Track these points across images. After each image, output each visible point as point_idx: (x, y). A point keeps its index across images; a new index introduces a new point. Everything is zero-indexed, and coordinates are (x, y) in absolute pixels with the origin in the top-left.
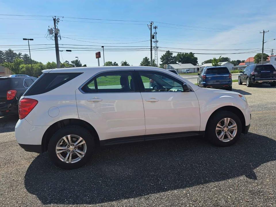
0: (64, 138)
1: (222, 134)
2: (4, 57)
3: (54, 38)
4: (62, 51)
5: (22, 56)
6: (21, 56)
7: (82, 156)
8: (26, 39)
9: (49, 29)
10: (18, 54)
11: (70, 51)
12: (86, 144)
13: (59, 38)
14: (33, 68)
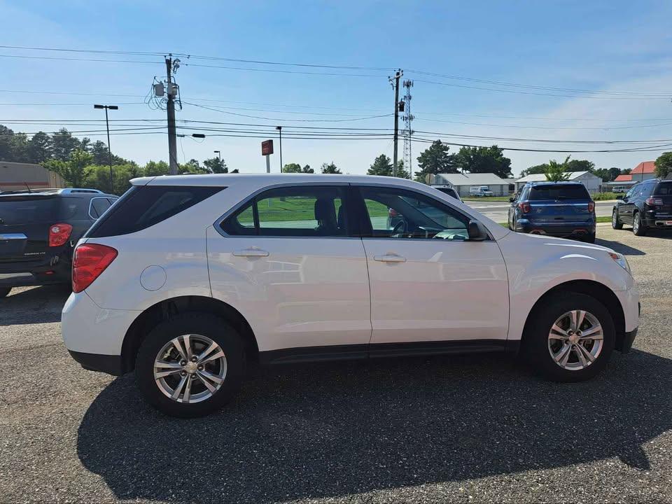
0: (176, 341)
1: (564, 350)
2: (51, 148)
4: (183, 136)
5: (90, 145)
6: (89, 147)
7: (215, 387)
8: (101, 107)
9: (156, 83)
10: (81, 140)
11: (203, 136)
12: (225, 360)
13: (177, 106)
14: (115, 176)
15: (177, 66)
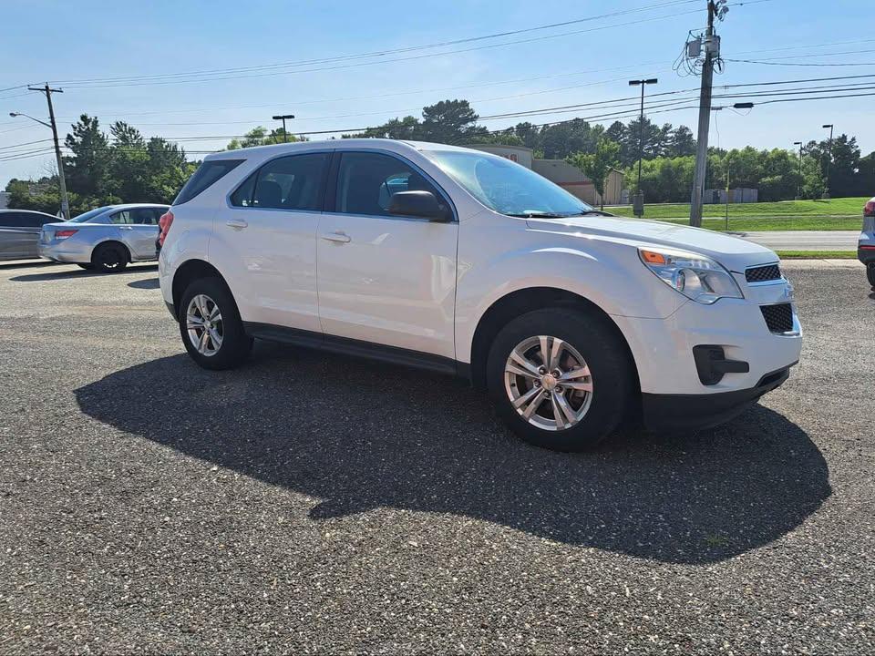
3: (700, 69)
4: (720, 108)
5: (671, 132)
6: (669, 135)
8: (636, 83)
9: (692, 39)
10: (661, 128)
13: (716, 67)
14: (683, 170)
15: (726, 10)
